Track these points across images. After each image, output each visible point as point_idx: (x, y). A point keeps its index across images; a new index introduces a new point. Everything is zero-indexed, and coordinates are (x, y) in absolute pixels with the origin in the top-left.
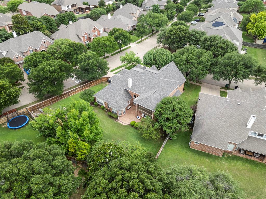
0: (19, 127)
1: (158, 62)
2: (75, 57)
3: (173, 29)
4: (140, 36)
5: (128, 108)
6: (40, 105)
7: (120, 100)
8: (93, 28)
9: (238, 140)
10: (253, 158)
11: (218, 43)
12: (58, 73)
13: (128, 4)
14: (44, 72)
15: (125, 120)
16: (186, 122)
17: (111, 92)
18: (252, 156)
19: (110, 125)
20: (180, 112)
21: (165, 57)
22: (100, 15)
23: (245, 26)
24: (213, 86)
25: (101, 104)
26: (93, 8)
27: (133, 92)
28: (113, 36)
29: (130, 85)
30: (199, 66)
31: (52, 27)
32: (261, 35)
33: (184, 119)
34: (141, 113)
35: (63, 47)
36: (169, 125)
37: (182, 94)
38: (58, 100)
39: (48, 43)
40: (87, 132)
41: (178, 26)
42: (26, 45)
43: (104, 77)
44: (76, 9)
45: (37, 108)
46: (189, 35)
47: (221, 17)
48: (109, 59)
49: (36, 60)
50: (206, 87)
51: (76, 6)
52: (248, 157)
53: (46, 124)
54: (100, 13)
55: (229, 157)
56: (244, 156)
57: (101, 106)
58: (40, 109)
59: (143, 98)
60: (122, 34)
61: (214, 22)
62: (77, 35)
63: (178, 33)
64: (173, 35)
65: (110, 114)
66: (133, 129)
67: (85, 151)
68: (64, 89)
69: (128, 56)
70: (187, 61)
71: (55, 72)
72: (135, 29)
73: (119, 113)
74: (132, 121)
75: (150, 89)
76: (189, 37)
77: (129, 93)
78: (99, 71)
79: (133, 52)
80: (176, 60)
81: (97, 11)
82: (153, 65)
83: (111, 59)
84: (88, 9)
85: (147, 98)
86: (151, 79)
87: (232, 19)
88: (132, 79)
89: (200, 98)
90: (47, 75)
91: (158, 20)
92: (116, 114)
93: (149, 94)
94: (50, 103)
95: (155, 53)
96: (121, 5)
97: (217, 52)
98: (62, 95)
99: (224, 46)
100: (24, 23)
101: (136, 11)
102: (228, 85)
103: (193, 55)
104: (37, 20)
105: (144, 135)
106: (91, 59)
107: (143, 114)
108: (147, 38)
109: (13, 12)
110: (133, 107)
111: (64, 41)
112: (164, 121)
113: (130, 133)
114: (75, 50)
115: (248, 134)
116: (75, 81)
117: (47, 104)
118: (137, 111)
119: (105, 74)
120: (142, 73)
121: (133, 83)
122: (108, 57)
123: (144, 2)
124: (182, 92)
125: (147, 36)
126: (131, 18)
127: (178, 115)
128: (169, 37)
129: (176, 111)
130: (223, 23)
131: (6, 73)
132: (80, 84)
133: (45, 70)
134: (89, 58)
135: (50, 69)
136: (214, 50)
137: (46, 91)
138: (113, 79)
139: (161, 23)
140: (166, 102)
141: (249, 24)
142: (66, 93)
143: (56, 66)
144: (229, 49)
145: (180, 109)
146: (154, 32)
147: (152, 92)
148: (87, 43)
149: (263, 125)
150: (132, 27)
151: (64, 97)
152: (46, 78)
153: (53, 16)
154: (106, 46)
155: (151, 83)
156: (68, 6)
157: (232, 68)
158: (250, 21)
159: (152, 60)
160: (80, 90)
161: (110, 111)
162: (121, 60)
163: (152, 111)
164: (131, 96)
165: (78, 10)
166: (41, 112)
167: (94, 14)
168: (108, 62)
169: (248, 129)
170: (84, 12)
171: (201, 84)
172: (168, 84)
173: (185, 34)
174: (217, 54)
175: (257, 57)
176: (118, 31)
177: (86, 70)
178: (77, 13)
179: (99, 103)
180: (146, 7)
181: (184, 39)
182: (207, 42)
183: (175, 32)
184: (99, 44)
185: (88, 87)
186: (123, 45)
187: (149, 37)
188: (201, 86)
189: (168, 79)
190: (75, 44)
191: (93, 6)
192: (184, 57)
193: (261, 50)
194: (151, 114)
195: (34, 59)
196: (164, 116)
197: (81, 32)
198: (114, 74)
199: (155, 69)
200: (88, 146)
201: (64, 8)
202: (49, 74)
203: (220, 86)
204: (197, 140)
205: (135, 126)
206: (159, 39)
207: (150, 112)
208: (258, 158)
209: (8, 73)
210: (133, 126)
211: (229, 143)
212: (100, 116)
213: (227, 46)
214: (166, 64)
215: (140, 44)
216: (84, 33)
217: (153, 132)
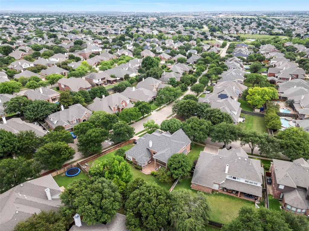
0: (75, 175)
1: (171, 128)
2: (110, 125)
3: (183, 103)
4: (159, 105)
5: (149, 162)
6: (86, 160)
7: (144, 156)
8: (122, 100)
9: (219, 181)
10: (232, 195)
11: (216, 115)
12: (100, 137)
13: (149, 77)
14: (91, 137)
15: (147, 171)
16: (187, 170)
17: (137, 150)
18: (231, 193)
19: (137, 174)
20: (183, 164)
21: (176, 125)
22: (125, 87)
23: (245, 97)
24: (213, 146)
25: (129, 160)
26: (119, 79)
27: (153, 150)
28: (138, 107)
29: (151, 145)
30: (200, 132)
31: (87, 99)
32: (257, 105)
33: (186, 168)
34: (158, 165)
35: (101, 117)
36: (176, 172)
37: (189, 152)
38: (98, 157)
39: (89, 114)
40: (124, 175)
41: (188, 100)
42: (72, 116)
43: (131, 139)
44: (105, 82)
45: (84, 163)
46: (196, 107)
47: (225, 90)
48: (134, 124)
49: (83, 128)
50: (208, 147)
51: (105, 79)
52: (229, 194)
53: (98, 171)
54: (126, 86)
55: (216, 194)
56: (226, 193)
57: (129, 161)
58: (86, 164)
59: (160, 154)
60: (144, 106)
61: (220, 94)
62: (109, 106)
63: (188, 106)
64: (183, 107)
65: (136, 167)
66: (153, 177)
67: (123, 187)
68: (103, 148)
69: (149, 123)
70: (192, 128)
71: (98, 137)
72: (155, 99)
73: (143, 165)
74: (152, 171)
75: (164, 148)
76: (196, 109)
77: (150, 151)
78: (127, 135)
79: (153, 120)
80: (184, 127)
81: (123, 84)
82: (168, 130)
83: (135, 125)
84: (116, 81)
85: (162, 154)
86: (165, 141)
87: (234, 92)
88: (152, 141)
89: (200, 155)
90: (93, 139)
91: (173, 93)
92: (141, 166)
93: (164, 151)
94: (92, 159)
95: (169, 122)
96: (143, 79)
97: (215, 121)
98: (101, 153)
99: (221, 116)
100: (68, 98)
101: (156, 84)
102: (224, 145)
103: (196, 124)
104: (77, 95)
105: (160, 179)
106: (123, 127)
107: (160, 166)
108: (165, 106)
109: (52, 85)
110: (153, 161)
111: (101, 113)
112: (173, 170)
113: (151, 179)
114: (110, 119)
115: (226, 177)
116: (109, 143)
117: (90, 160)
118: (156, 164)
119: (132, 137)
120: (159, 137)
121: (153, 144)
122: (133, 123)
123: (163, 74)
124: (190, 151)
125: (165, 105)
126: (151, 90)
127: (182, 166)
128: (181, 109)
129: (180, 163)
130: (227, 95)
131: (64, 137)
132: (113, 145)
133: (92, 136)
134: (121, 126)
135: (95, 135)
136: (214, 119)
137: (91, 150)
138: (138, 141)
139: (176, 95)
140: (174, 157)
141: (247, 96)
142: (104, 152)
143: (99, 133)
144: (224, 119)
145: (184, 162)
146: (170, 102)
147: (166, 150)
148: (116, 112)
149: (235, 171)
150: (153, 97)
151: (102, 155)
152: (92, 141)
153: (86, 88)
154: (132, 115)
155: (165, 144)
156: (99, 80)
157: (222, 134)
158: (249, 94)
159: (167, 127)
160: (113, 150)
161: (136, 164)
162: (144, 125)
163: (166, 163)
164: (151, 153)
165: (106, 82)
166: (87, 166)
167: (121, 86)
168: (135, 128)
169: (226, 174)
170: (111, 84)
171: (205, 145)
172: (177, 145)
173: (193, 106)
174: (216, 122)
175: (253, 123)
176: (141, 103)
177: (118, 134)
178: (105, 85)
179: (128, 159)
180: (164, 78)
181: (192, 111)
182: (208, 113)
183: (185, 105)
184: (127, 114)
185: (119, 147)
186: (145, 113)
187: (167, 106)
188: (204, 147)
189: (178, 141)
190: (110, 115)
191: (119, 78)
192: (190, 125)
193: (257, 117)
194: (165, 165)
195: (81, 128)
196: (174, 166)
197: (113, 104)
198: (138, 136)
199: (169, 134)
200: (124, 184)
201: (95, 81)
202: (94, 138)
203: (219, 147)
204: (194, 182)
205: (154, 174)
206: (174, 109)
207: (164, 164)
208: (235, 194)
209: (65, 137)
210: (152, 174)
211: (214, 183)
212: (130, 167)
213: (223, 116)
214: (177, 130)
215: (159, 112)
216: (114, 105)
217: (166, 177)
